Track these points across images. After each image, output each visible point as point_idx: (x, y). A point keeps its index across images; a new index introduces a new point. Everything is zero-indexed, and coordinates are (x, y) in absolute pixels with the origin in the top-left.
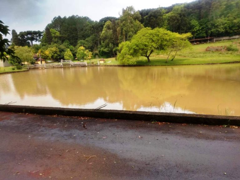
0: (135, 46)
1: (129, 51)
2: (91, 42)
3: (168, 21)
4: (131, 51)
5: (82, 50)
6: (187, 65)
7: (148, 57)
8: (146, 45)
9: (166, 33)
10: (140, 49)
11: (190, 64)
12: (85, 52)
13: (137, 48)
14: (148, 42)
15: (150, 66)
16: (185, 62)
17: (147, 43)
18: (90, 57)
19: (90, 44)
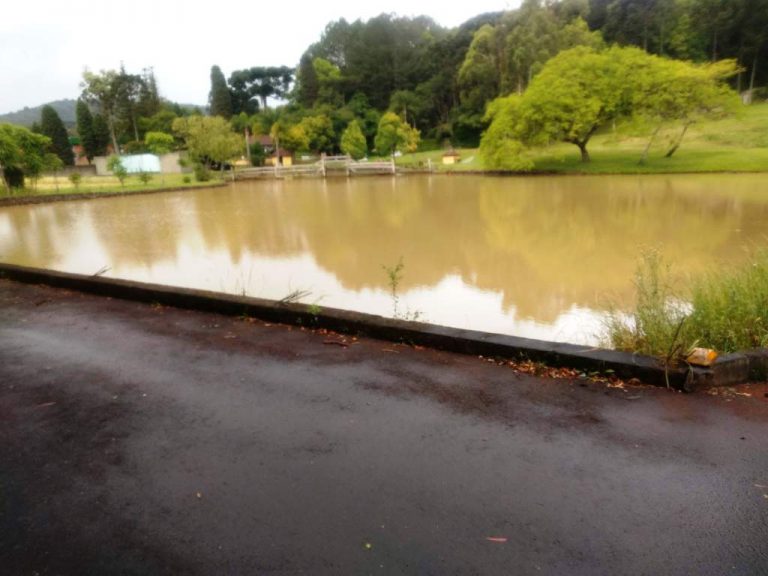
0: (531, 111)
1: (513, 127)
2: (433, 95)
3: (691, 16)
4: (519, 127)
5: (392, 123)
6: (715, 172)
7: (582, 146)
8: (567, 109)
9: (641, 62)
10: (550, 119)
11: (722, 172)
12: (400, 131)
13: (536, 116)
14: (574, 97)
15: (584, 174)
16: (710, 163)
17: (569, 101)
18: (413, 146)
19: (426, 102)
